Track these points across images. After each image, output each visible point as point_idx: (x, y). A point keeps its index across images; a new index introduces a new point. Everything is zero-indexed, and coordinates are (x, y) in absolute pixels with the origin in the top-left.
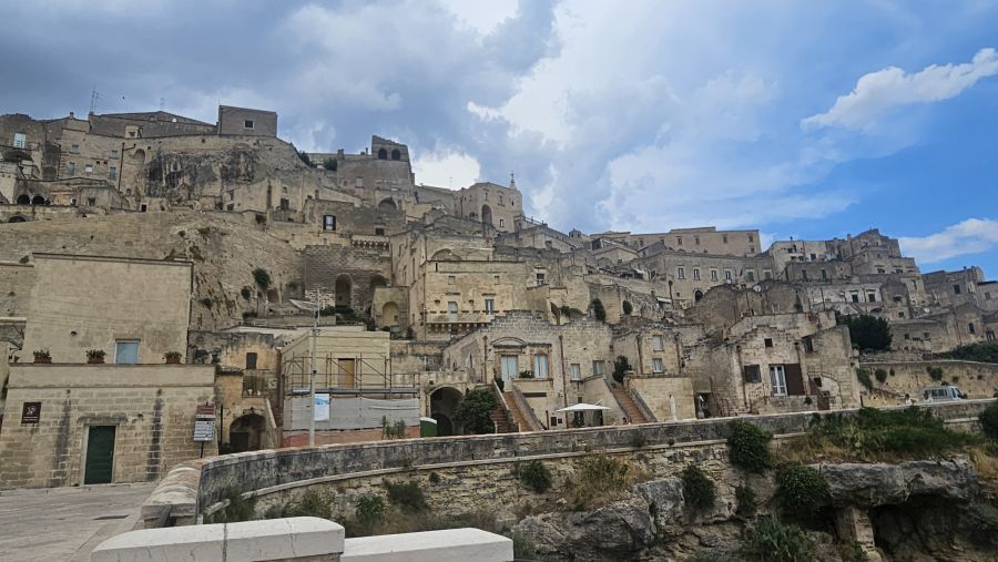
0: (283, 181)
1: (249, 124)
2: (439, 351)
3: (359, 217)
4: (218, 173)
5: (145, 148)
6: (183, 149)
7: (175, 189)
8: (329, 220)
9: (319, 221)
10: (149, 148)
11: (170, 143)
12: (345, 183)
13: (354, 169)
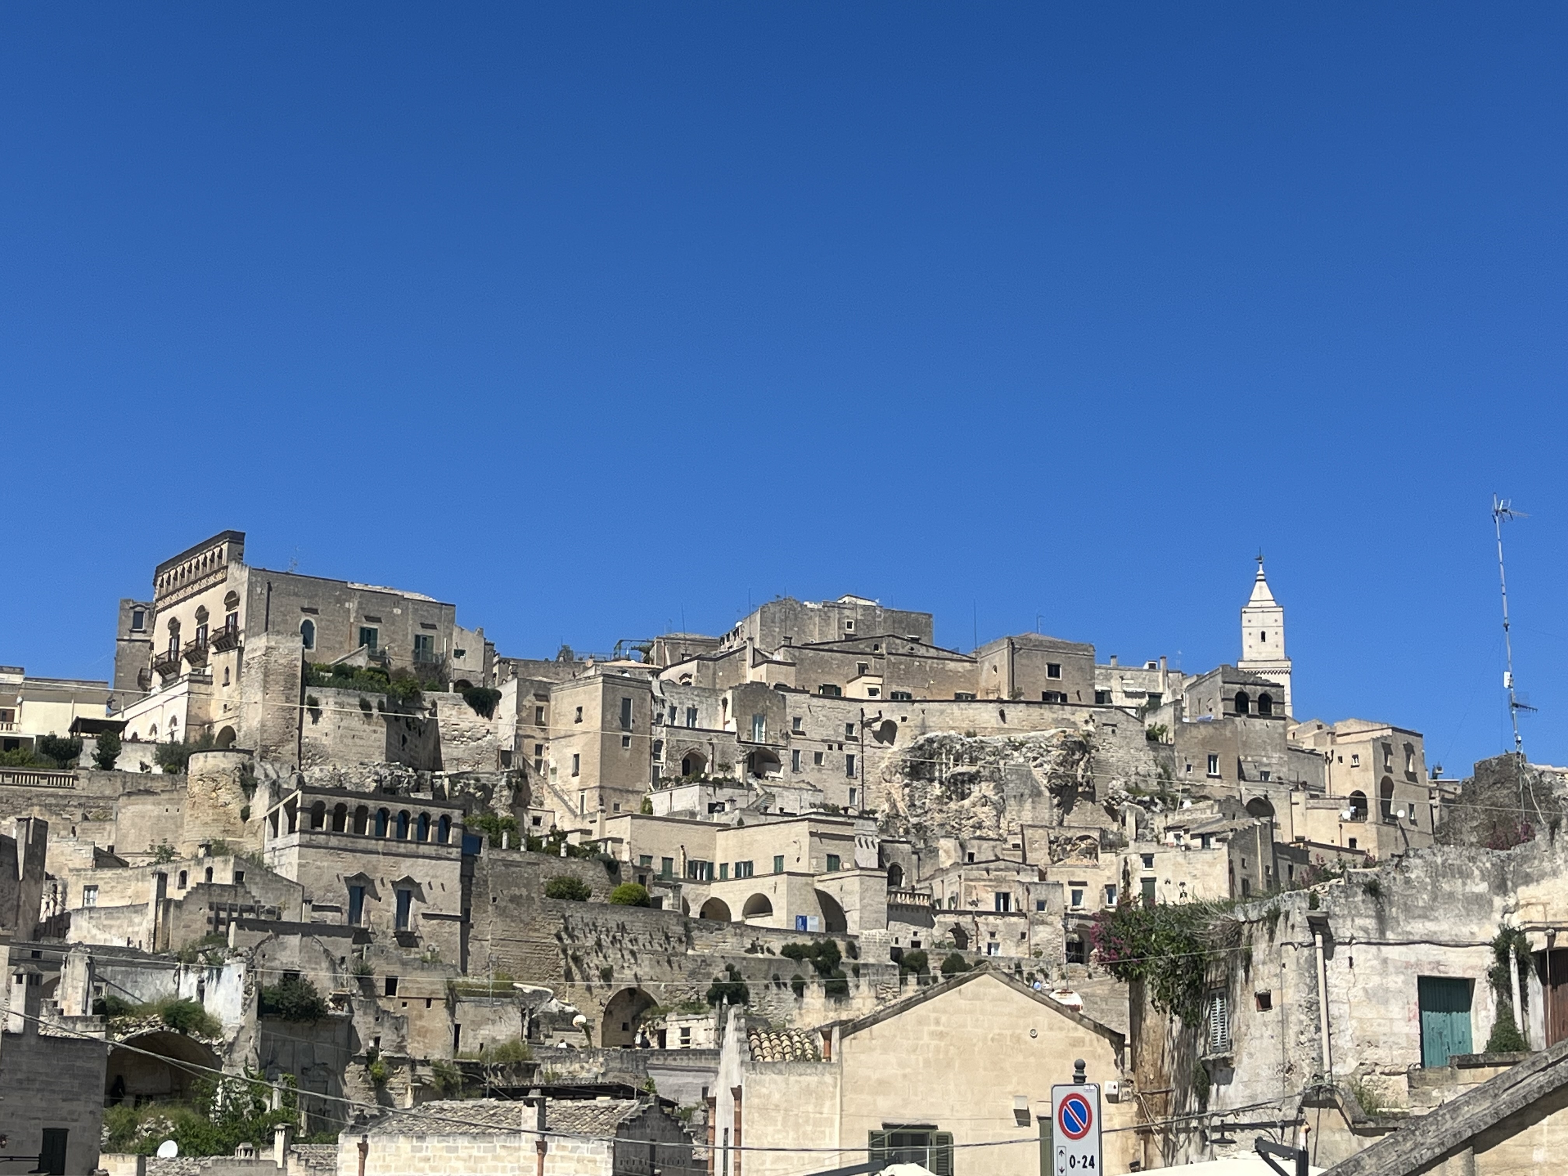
0: (1241, 849)
1: (1053, 671)
4: (1045, 783)
5: (896, 719)
6: (966, 725)
7: (966, 803)
10: (904, 719)
11: (942, 712)
12: (1188, 768)
13: (1203, 739)
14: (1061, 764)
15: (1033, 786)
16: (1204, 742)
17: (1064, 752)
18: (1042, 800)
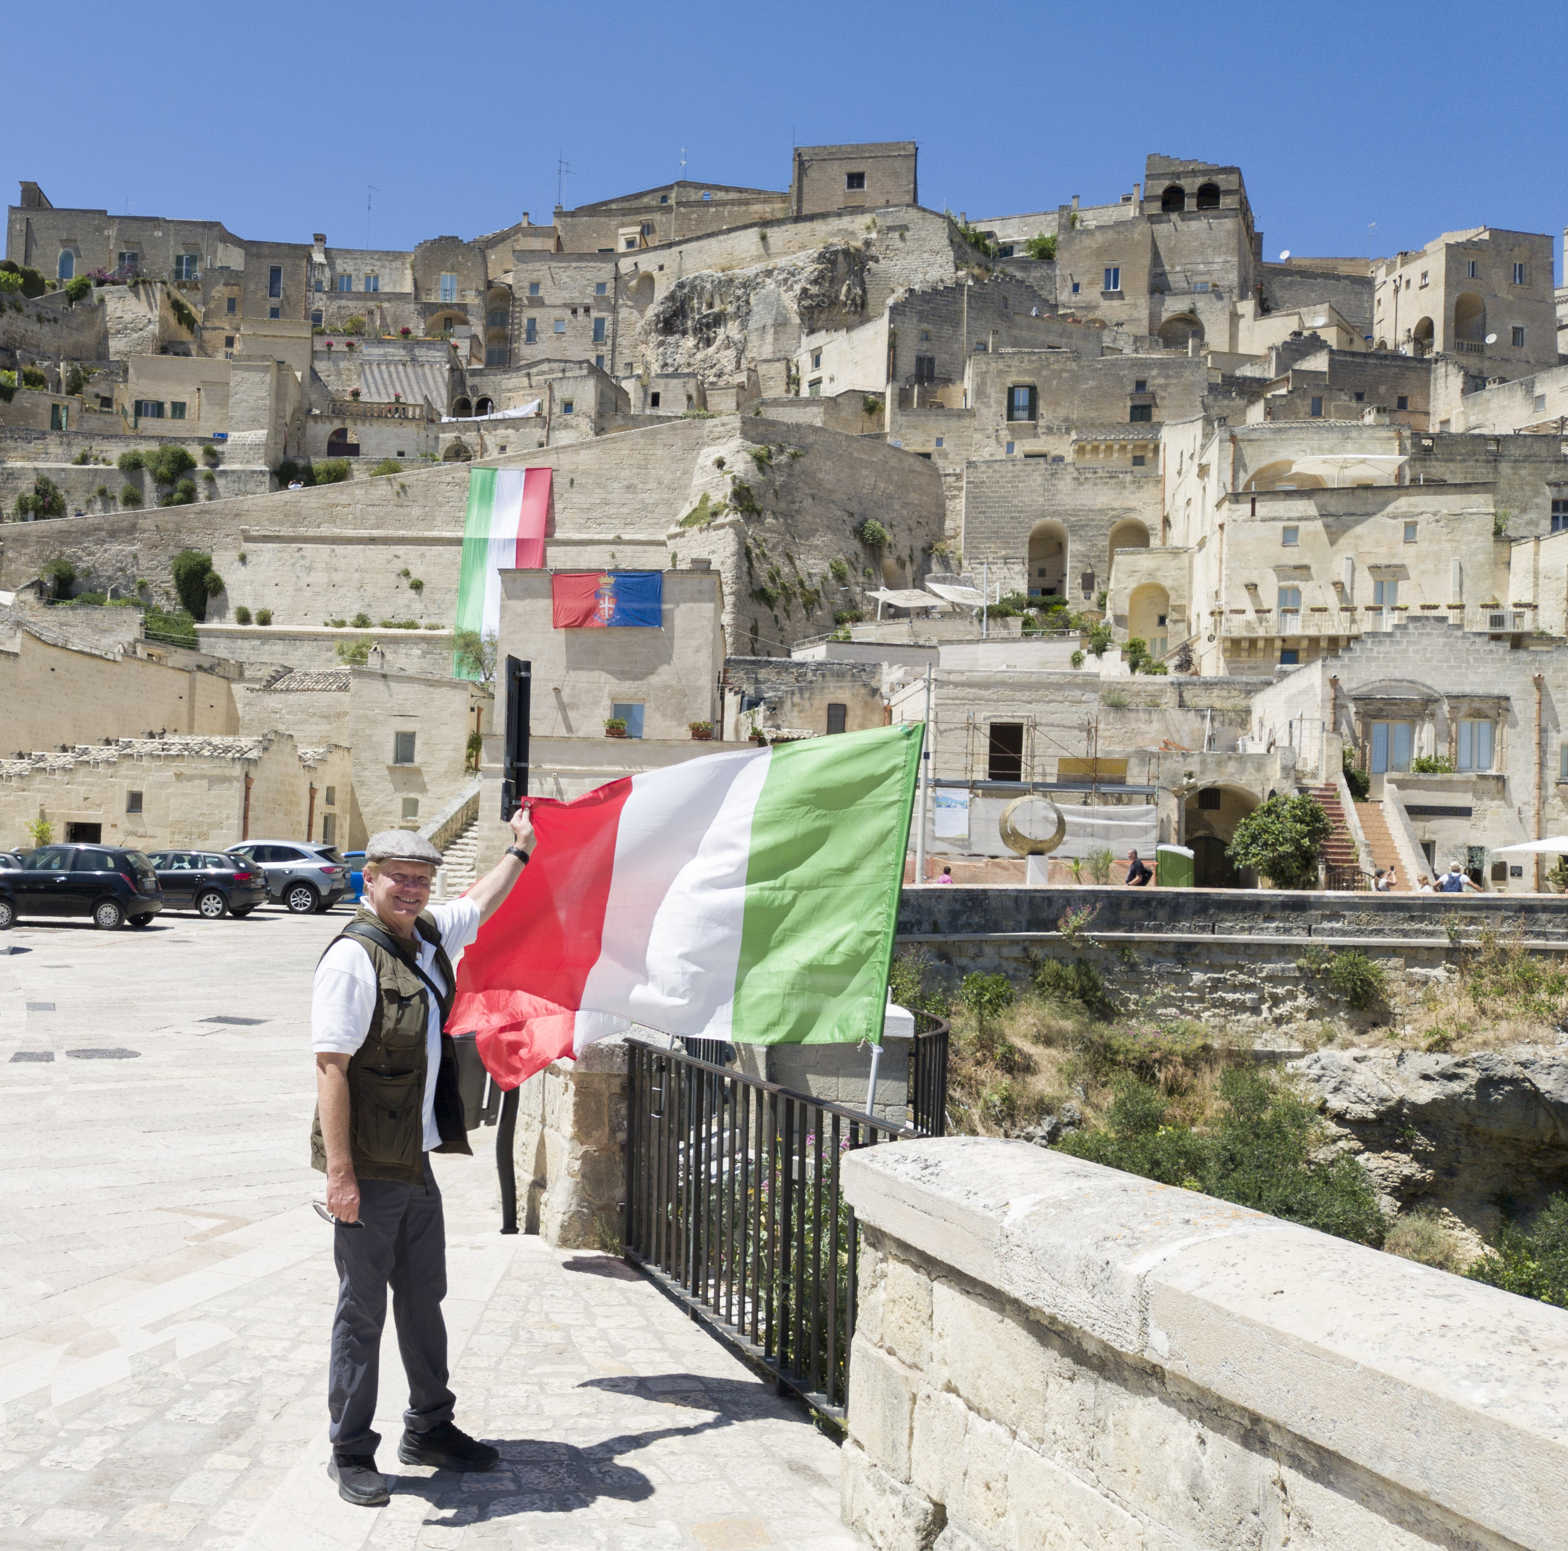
0: (922, 317)
1: (856, 180)
2: (1241, 702)
3: (1091, 383)
4: (793, 307)
5: (654, 270)
6: (723, 262)
8: (1022, 398)
9: (999, 403)
10: (661, 269)
11: (700, 251)
12: (1076, 288)
13: (1099, 249)
14: (815, 282)
15: (778, 313)
16: (1100, 252)
17: (821, 267)
18: (789, 330)
